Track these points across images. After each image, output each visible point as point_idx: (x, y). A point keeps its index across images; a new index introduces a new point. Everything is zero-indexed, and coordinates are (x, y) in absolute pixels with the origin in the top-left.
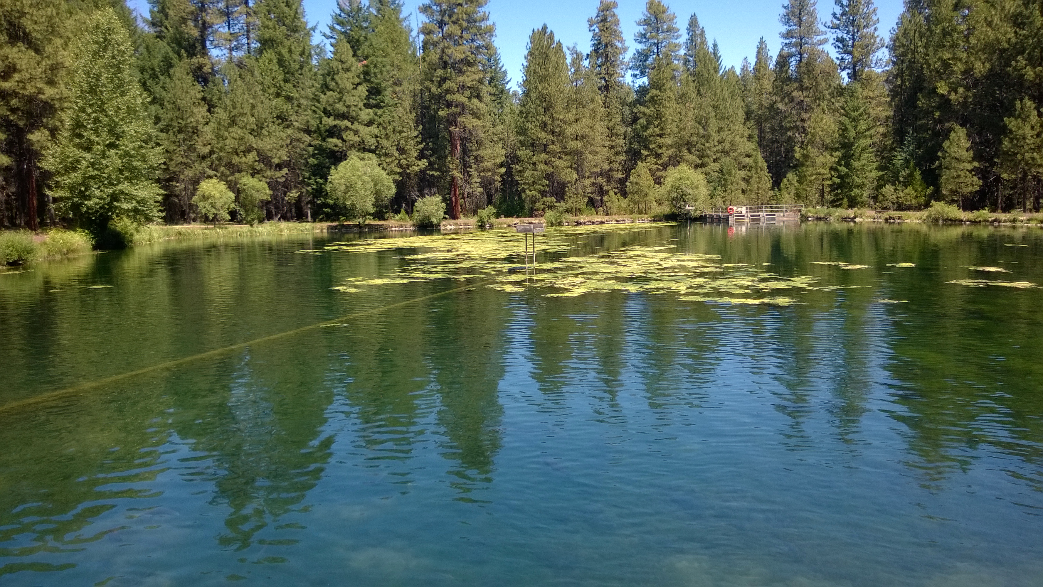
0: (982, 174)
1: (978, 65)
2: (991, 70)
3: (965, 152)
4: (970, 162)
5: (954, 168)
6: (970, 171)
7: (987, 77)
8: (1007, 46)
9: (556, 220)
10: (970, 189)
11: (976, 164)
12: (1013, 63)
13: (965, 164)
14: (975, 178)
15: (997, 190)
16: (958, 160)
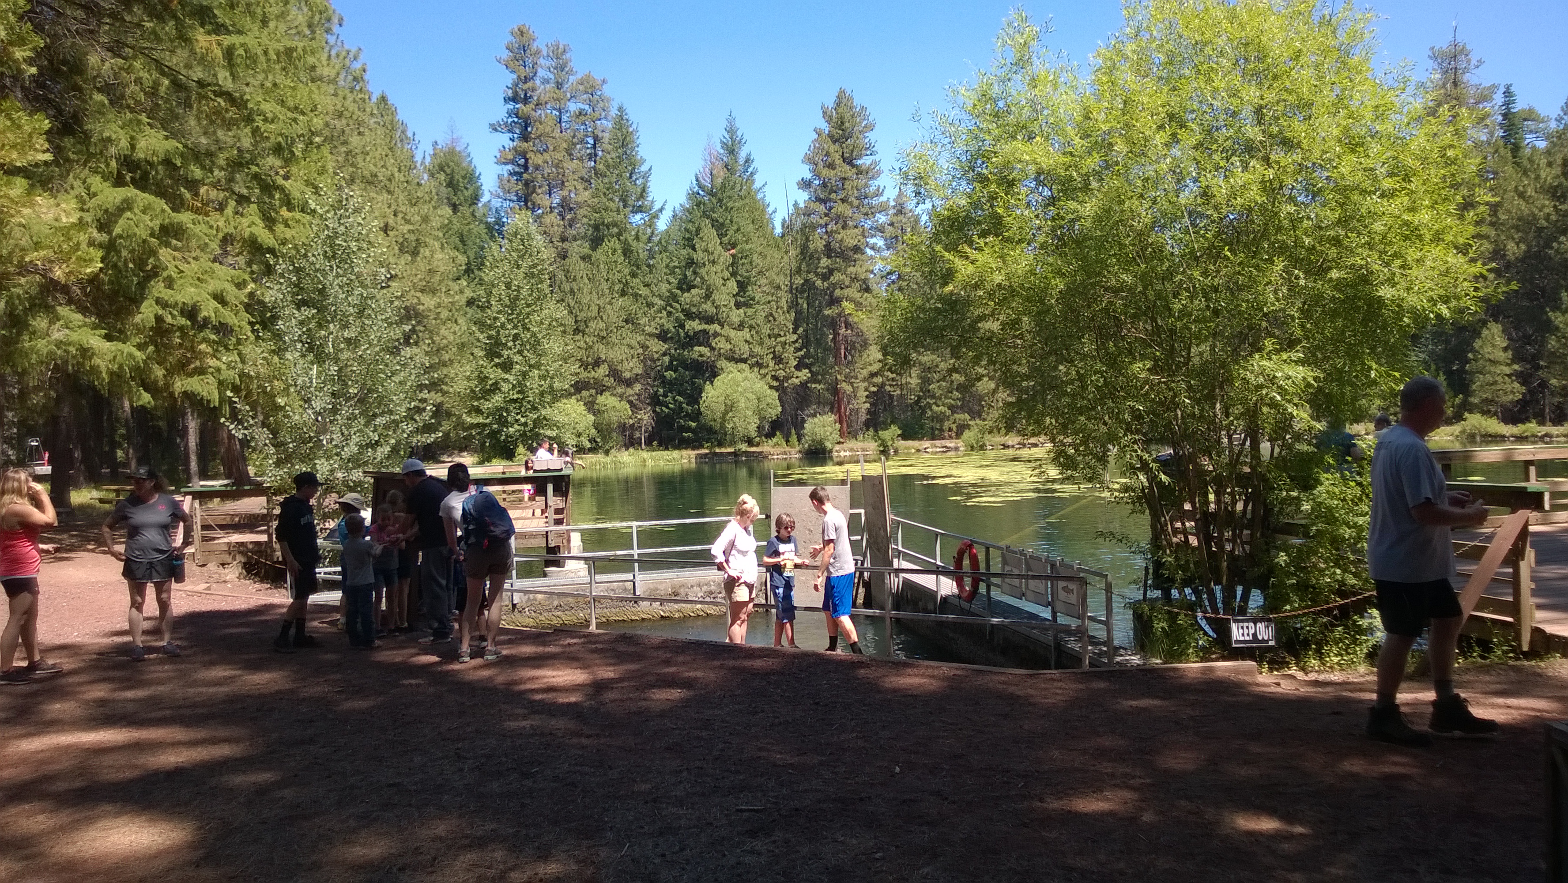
0: (1523, 378)
1: (1511, 246)
2: (1528, 252)
3: (1502, 354)
4: (1508, 365)
5: (1489, 373)
6: (1510, 376)
7: (1522, 260)
8: (1546, 224)
9: (977, 442)
10: (1511, 397)
11: (1516, 367)
12: (1555, 244)
13: (1504, 368)
14: (1516, 385)
15: (1544, 397)
16: (1494, 362)
